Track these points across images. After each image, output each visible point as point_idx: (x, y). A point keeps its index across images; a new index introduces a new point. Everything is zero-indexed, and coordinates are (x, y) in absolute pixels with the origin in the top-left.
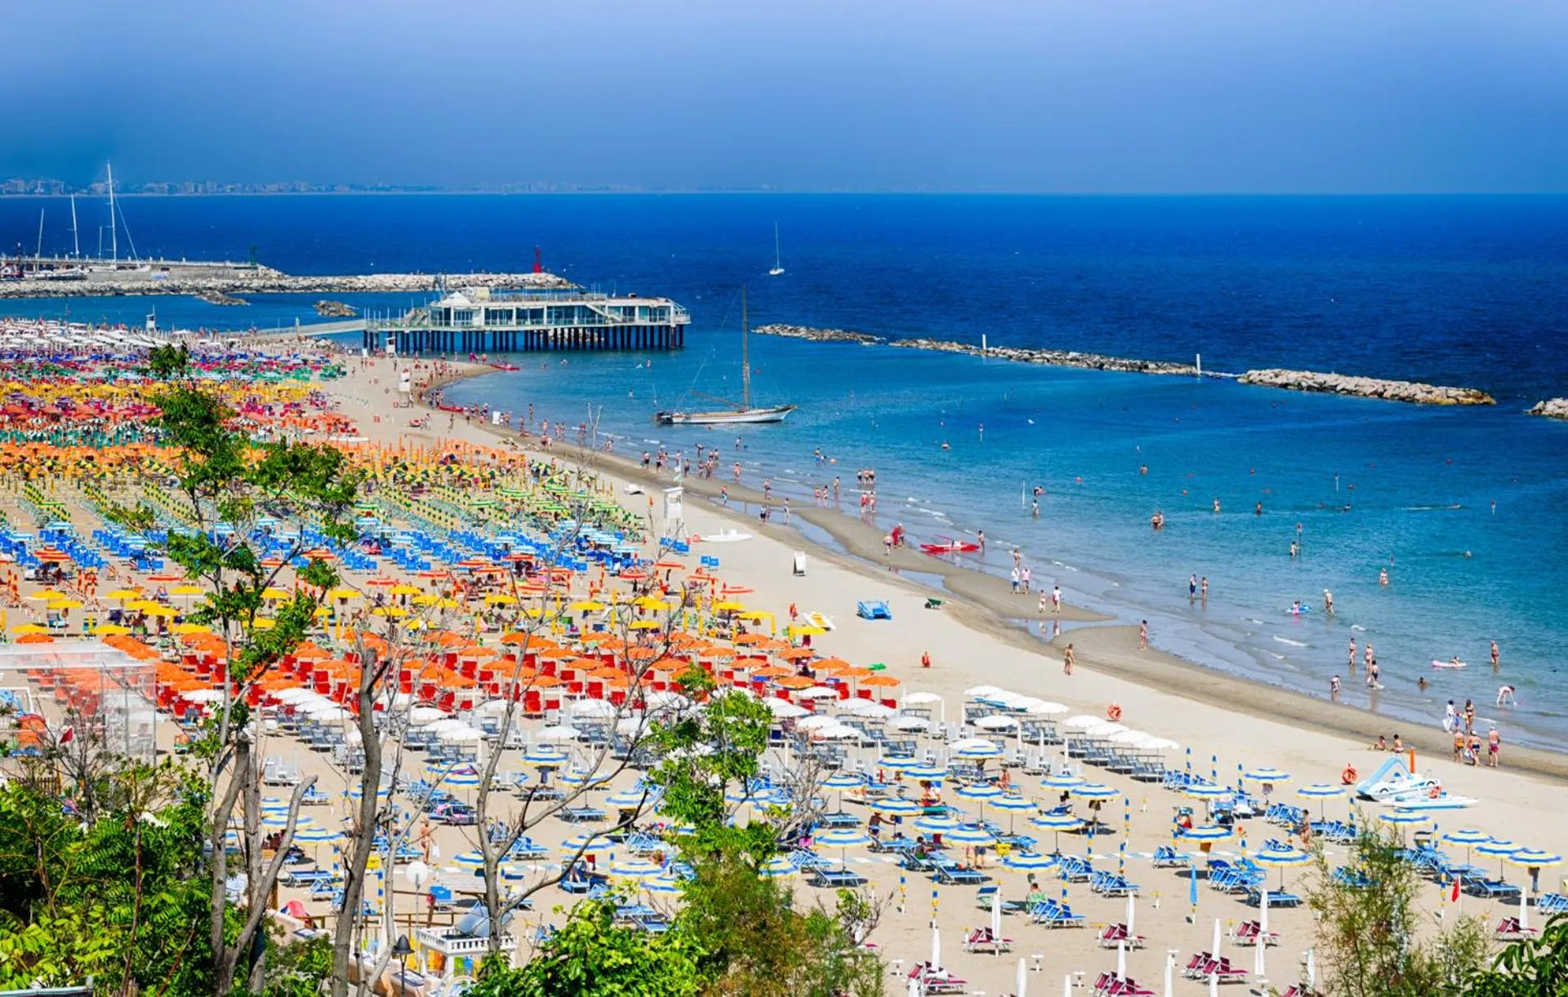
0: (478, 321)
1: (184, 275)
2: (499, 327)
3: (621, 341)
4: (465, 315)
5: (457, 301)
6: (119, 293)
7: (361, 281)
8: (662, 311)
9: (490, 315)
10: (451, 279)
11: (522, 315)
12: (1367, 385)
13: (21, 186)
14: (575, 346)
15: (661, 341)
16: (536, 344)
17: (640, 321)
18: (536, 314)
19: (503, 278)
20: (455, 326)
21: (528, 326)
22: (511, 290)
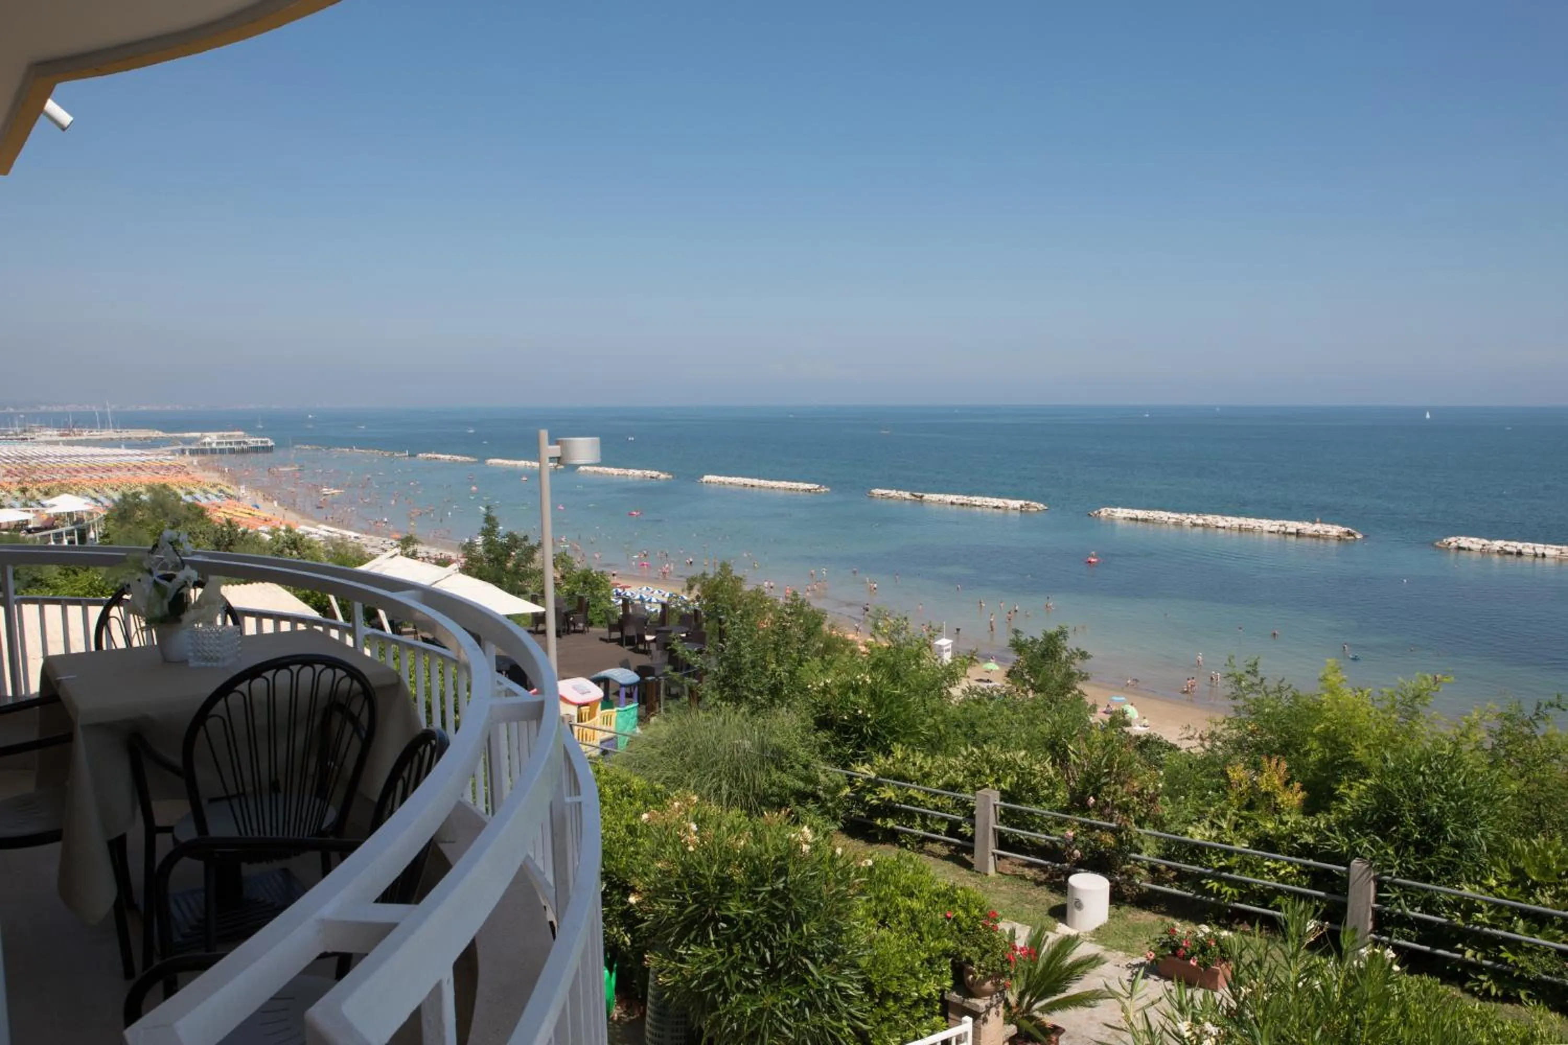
0: (214, 446)
1: (142, 434)
2: (221, 447)
3: (256, 450)
4: (210, 444)
5: (207, 440)
6: (112, 439)
7: (187, 435)
8: (266, 442)
9: (218, 443)
10: (207, 434)
11: (226, 443)
12: (448, 457)
13: (88, 407)
14: (243, 451)
15: (267, 449)
16: (232, 451)
17: (260, 444)
18: (231, 443)
19: (221, 433)
20: (207, 447)
21: (229, 446)
22: (223, 437)
